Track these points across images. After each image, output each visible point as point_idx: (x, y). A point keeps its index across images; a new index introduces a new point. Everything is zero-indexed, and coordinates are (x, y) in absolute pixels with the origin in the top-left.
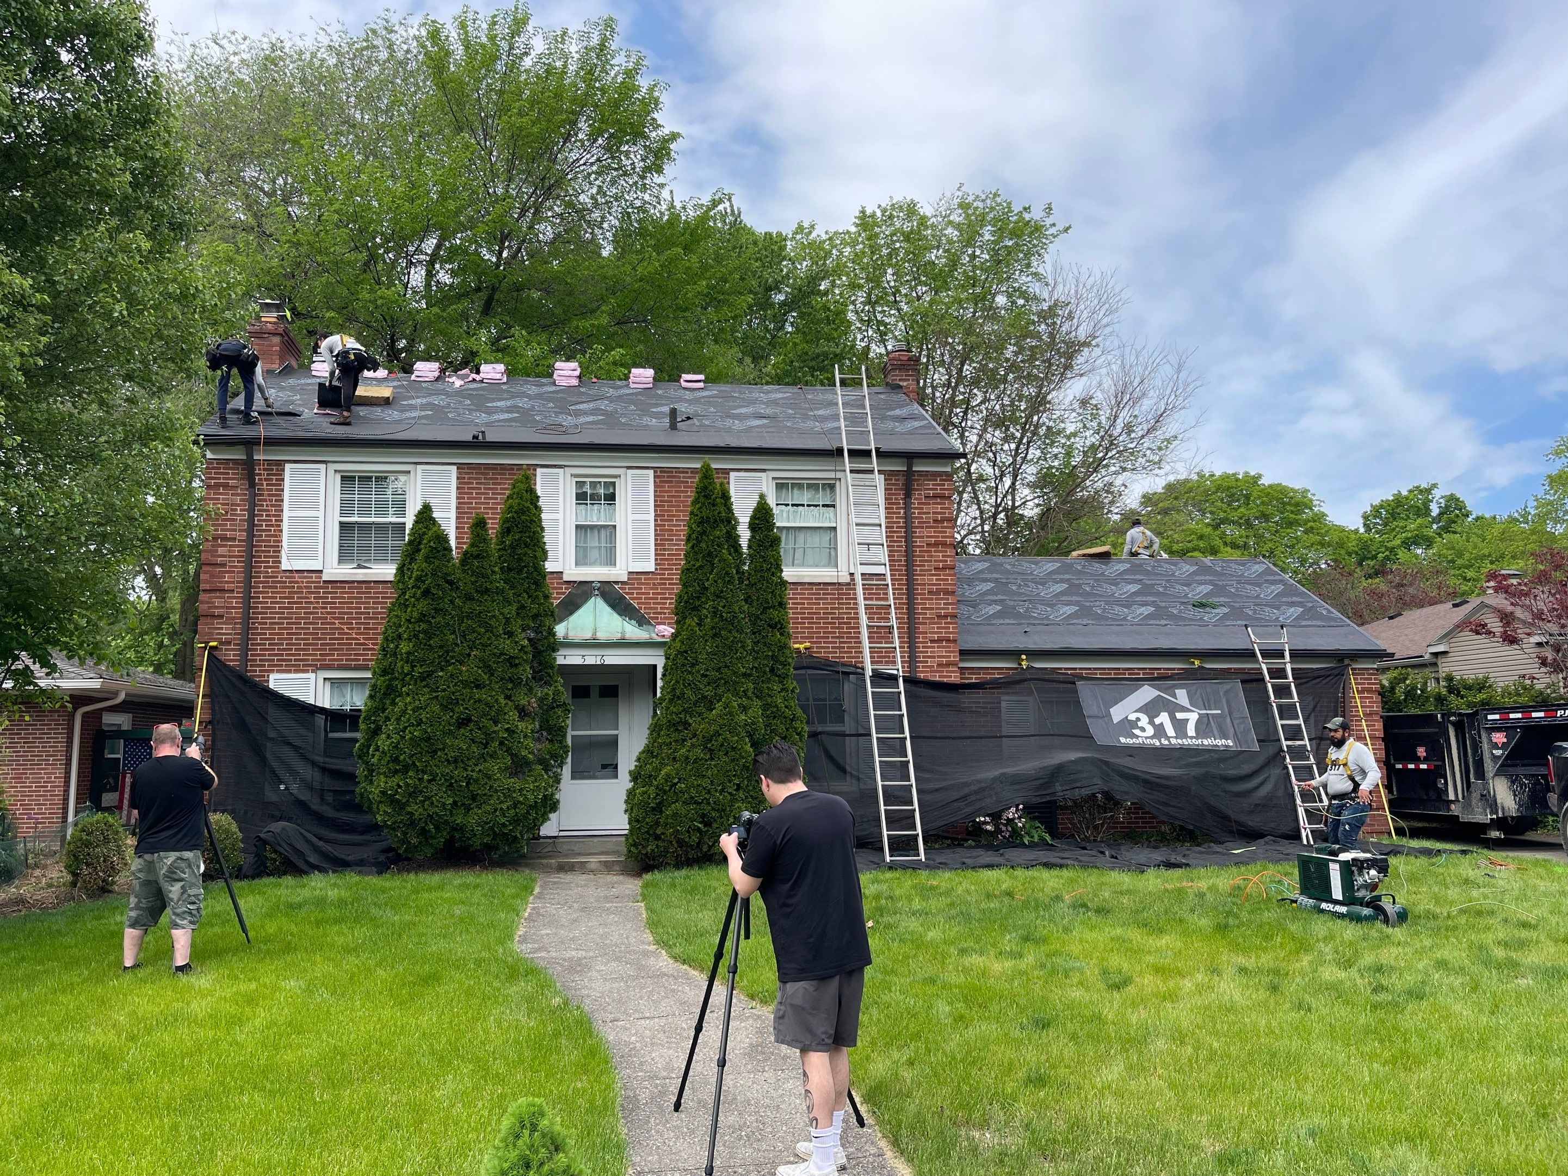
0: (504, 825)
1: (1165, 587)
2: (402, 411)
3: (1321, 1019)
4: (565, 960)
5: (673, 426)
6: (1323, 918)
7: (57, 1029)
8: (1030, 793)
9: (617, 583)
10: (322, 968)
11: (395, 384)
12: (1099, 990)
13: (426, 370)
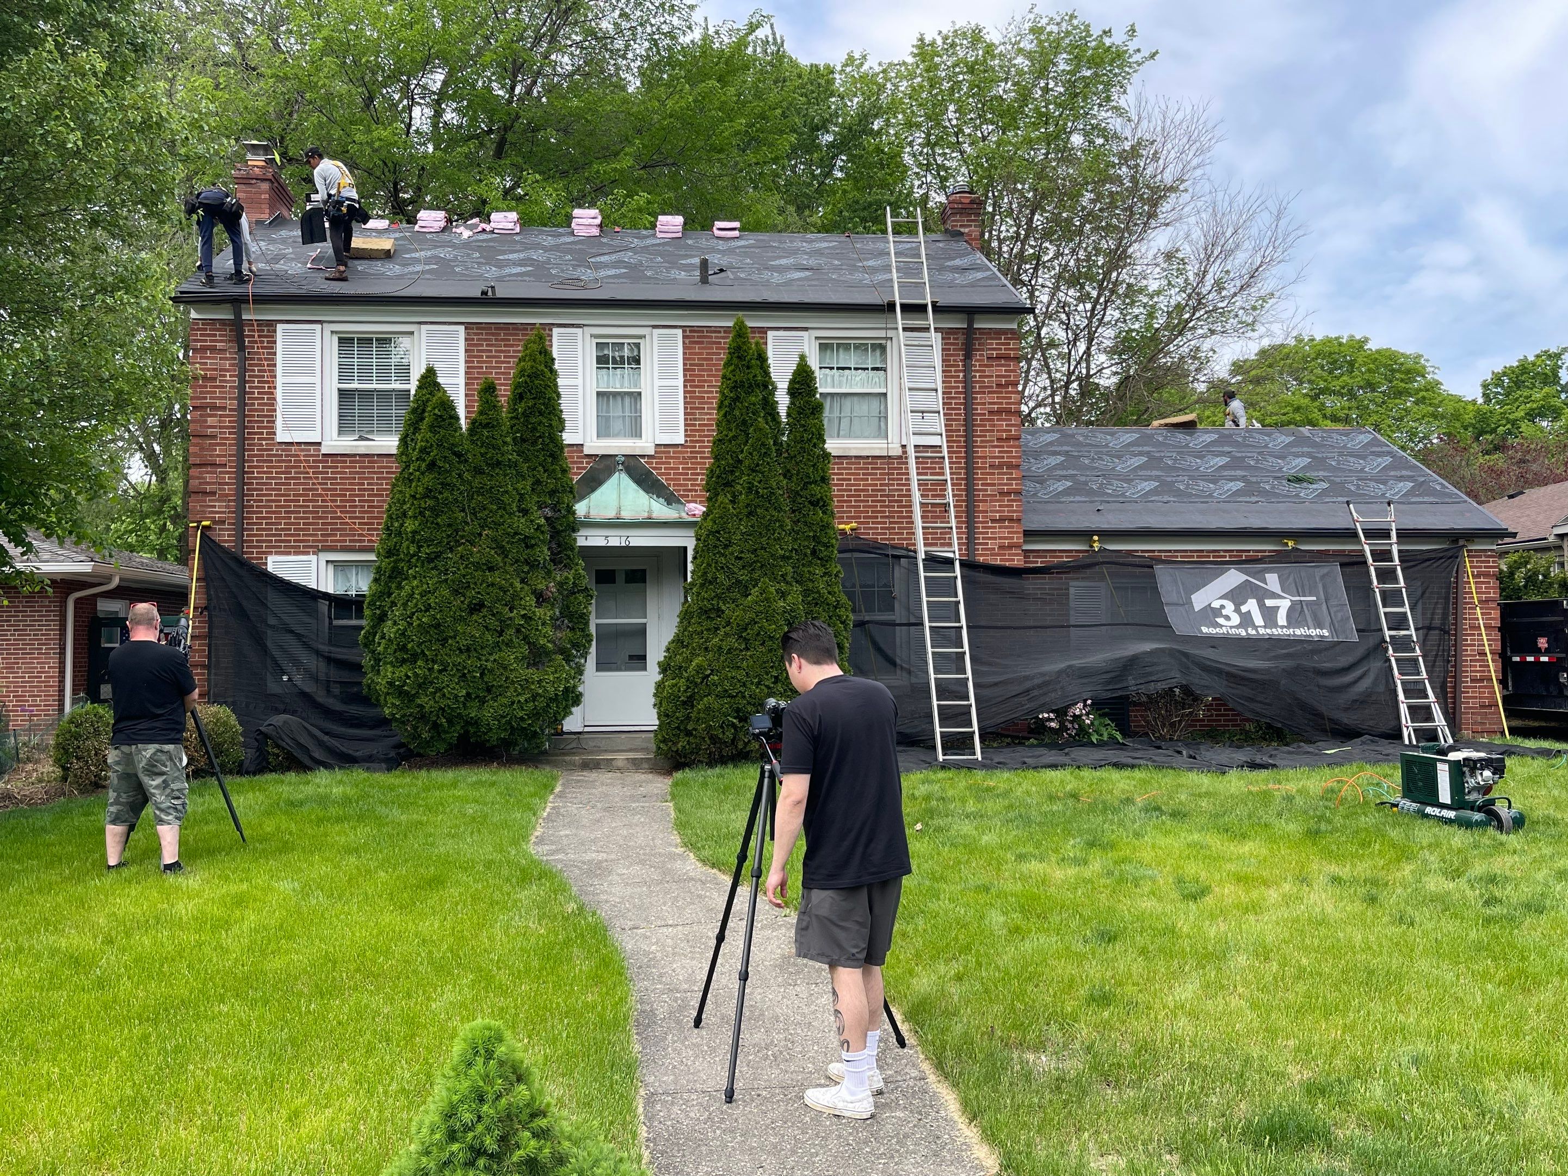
0: (522, 719)
1: (1257, 461)
2: (404, 265)
3: (1425, 934)
4: (584, 863)
5: (704, 280)
6: (1427, 823)
7: (29, 931)
8: (1099, 688)
9: (643, 456)
10: (320, 869)
11: (397, 235)
12: (1173, 901)
13: (430, 219)
